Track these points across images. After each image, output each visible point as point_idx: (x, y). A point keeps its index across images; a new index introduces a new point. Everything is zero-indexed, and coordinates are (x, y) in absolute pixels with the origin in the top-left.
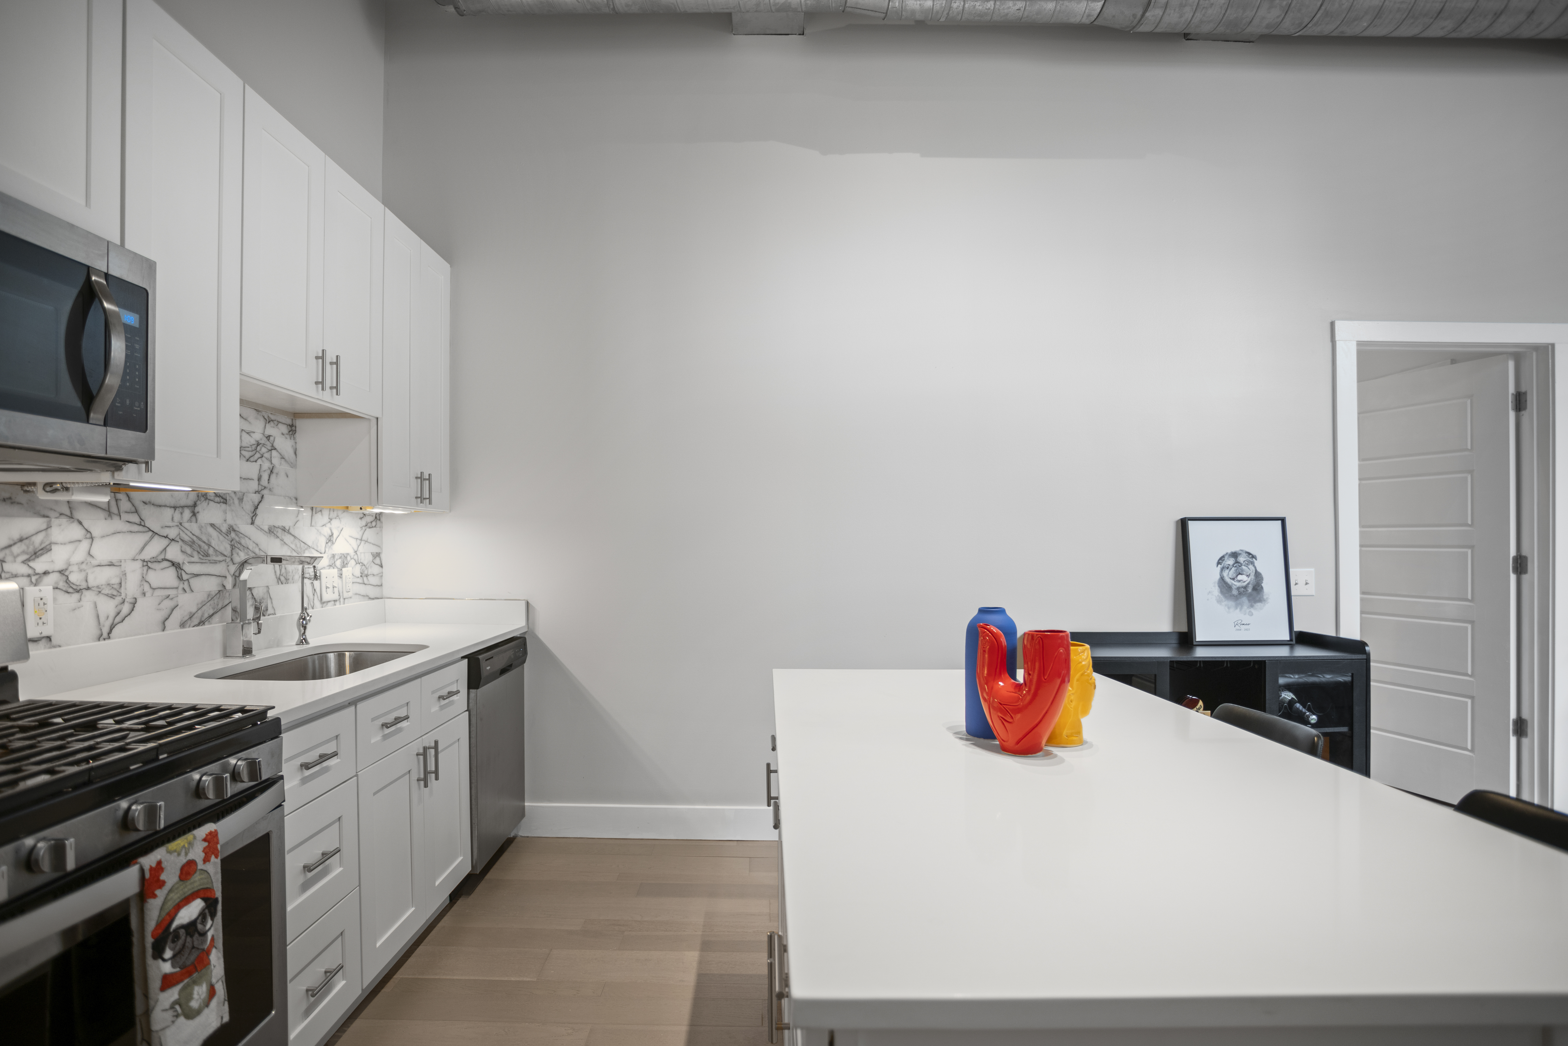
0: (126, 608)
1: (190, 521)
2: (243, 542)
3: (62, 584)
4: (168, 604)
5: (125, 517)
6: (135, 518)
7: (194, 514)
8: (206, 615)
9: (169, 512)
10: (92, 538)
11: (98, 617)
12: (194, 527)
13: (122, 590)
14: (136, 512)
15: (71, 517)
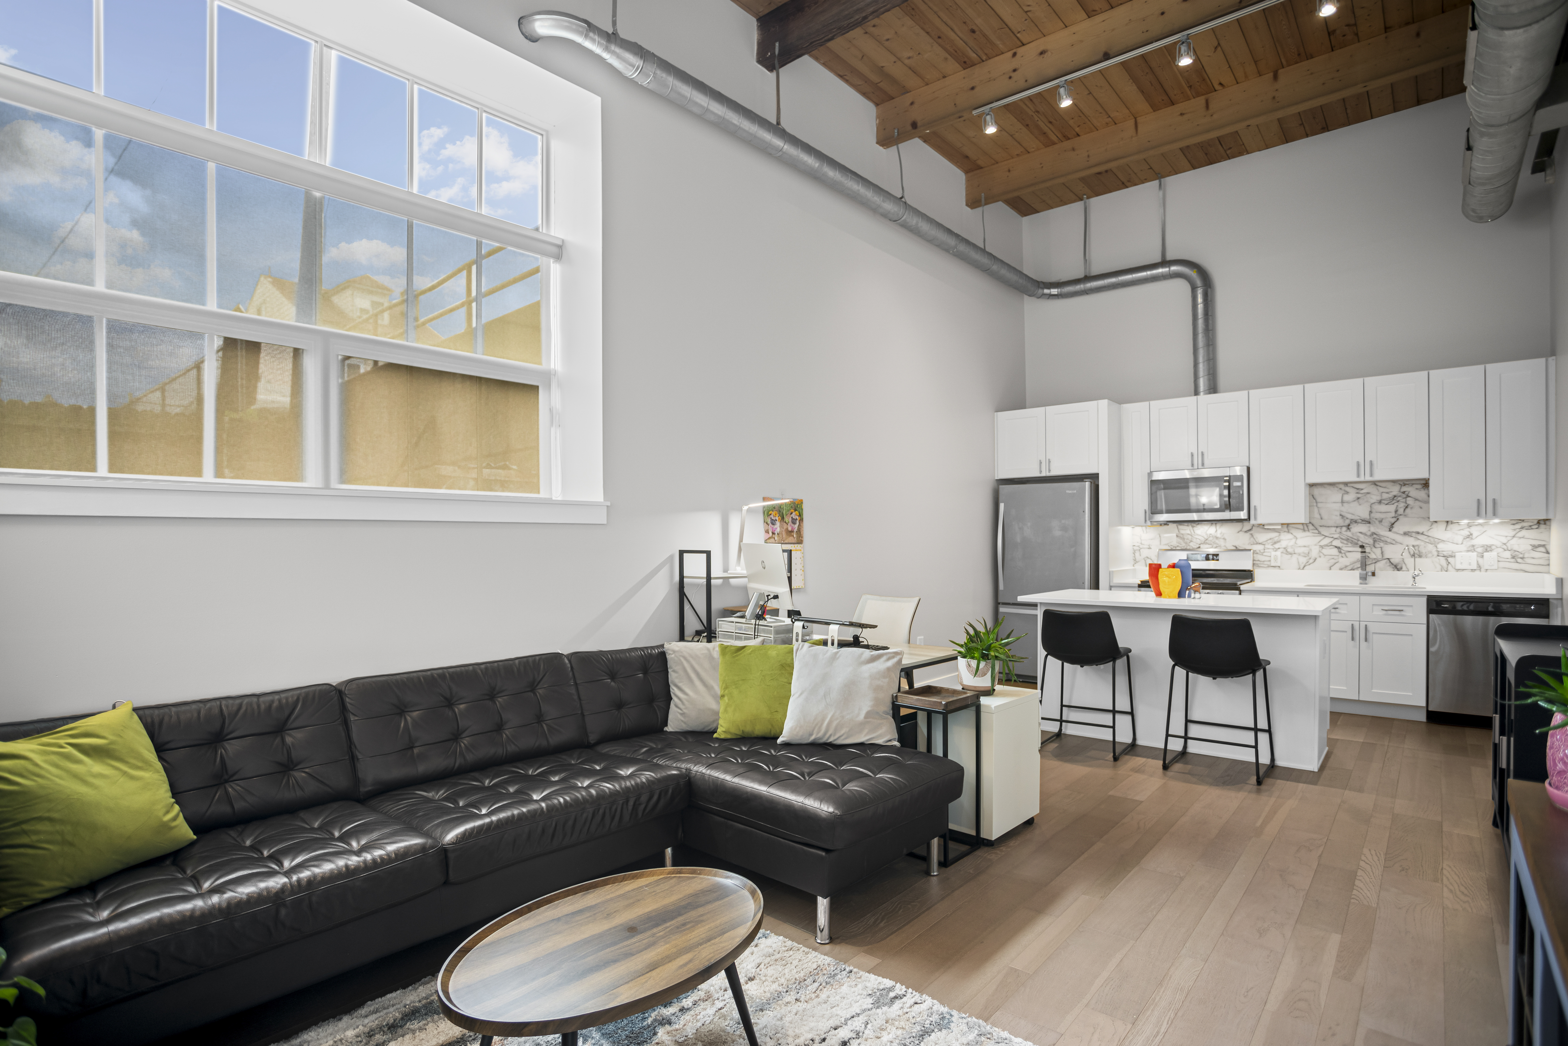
0: (1311, 561)
1: (1346, 531)
2: (1382, 539)
3: (1285, 552)
4: (1333, 561)
5: (1311, 531)
6: (1316, 531)
7: (1348, 529)
8: (1356, 567)
9: (1334, 529)
10: (1297, 538)
11: (1299, 562)
12: (1349, 534)
13: (1310, 555)
14: (1317, 529)
15: (1288, 532)
